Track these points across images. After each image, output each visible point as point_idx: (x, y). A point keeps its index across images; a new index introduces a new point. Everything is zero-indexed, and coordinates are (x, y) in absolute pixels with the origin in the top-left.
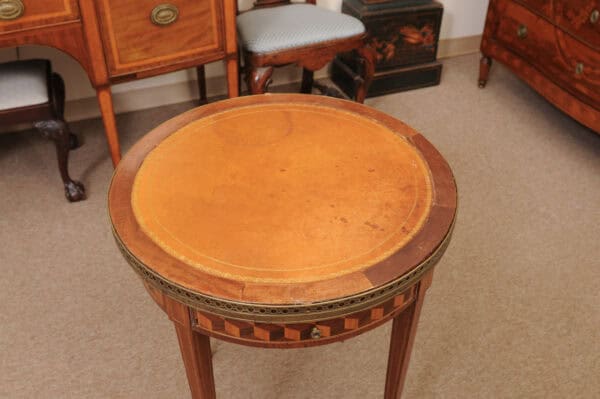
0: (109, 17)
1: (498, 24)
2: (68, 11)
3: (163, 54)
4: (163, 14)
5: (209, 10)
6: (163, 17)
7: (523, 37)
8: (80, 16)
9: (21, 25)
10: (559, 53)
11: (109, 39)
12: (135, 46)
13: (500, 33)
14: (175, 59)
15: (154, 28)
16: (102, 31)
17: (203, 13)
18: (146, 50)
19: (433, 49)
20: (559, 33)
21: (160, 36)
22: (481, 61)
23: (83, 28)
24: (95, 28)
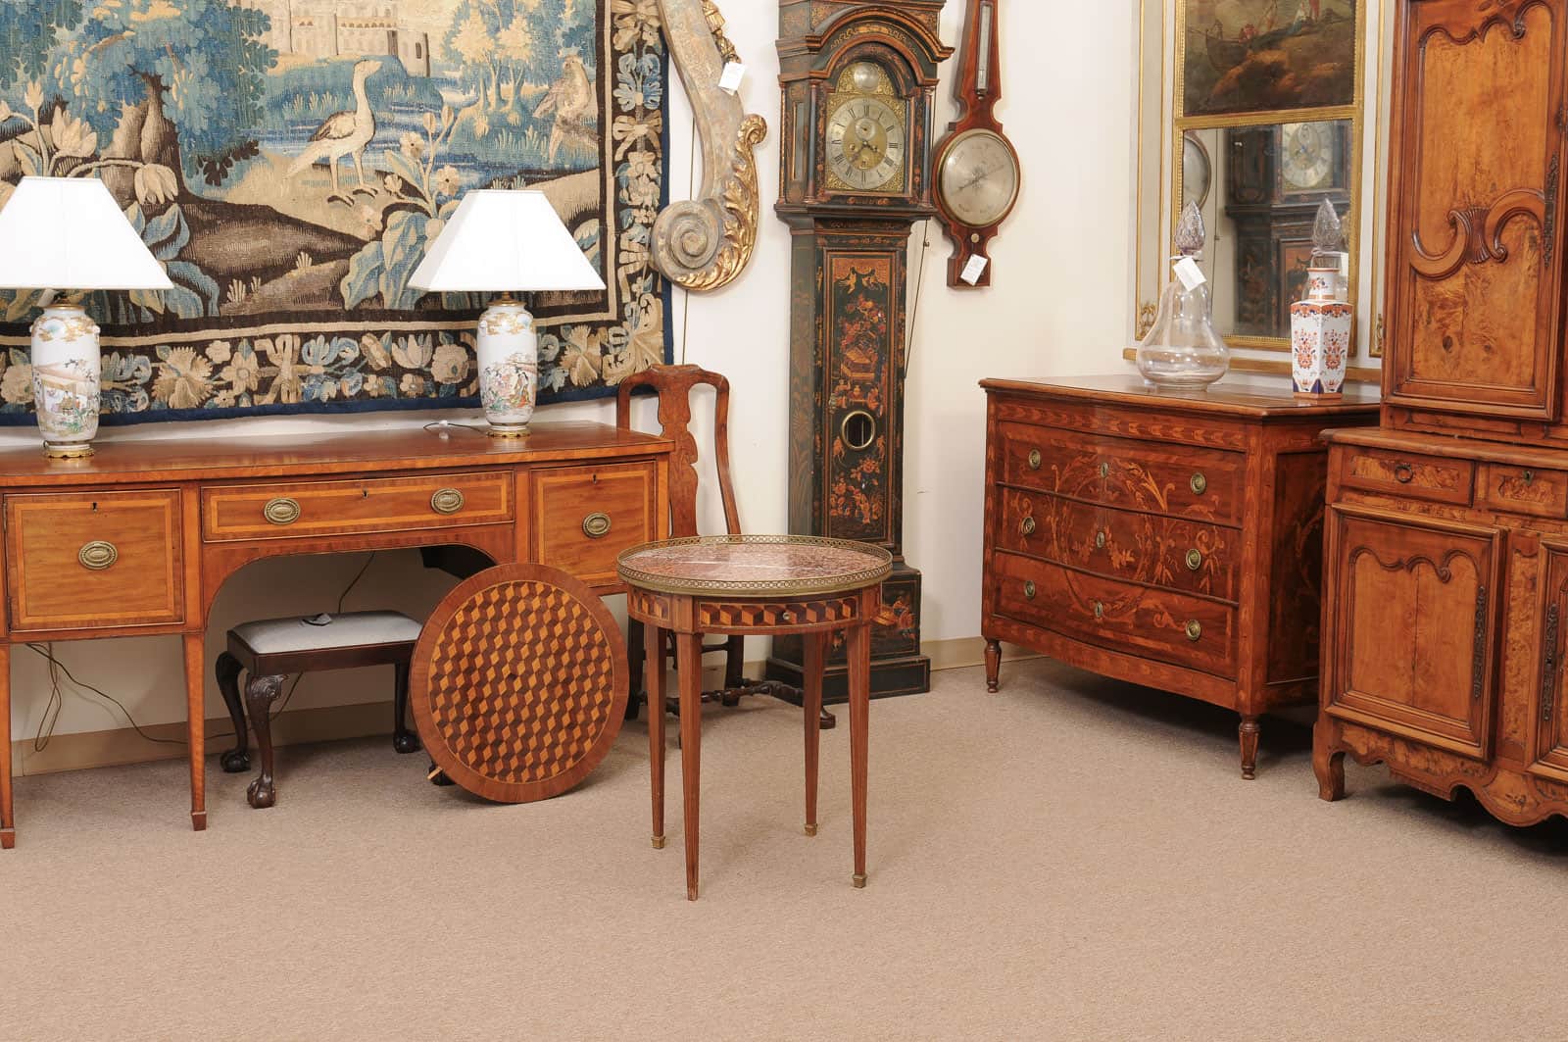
0: (541, 521)
1: (999, 590)
2: (504, 510)
3: (590, 572)
4: (595, 523)
5: (642, 525)
6: (597, 527)
7: (1033, 597)
8: (514, 517)
9: (456, 521)
10: (1075, 600)
11: (538, 545)
12: (562, 558)
13: (1003, 602)
14: (601, 580)
15: (583, 538)
16: (533, 537)
17: (635, 529)
18: (574, 564)
19: (913, 636)
20: (1070, 573)
21: (589, 549)
22: (986, 652)
23: (513, 530)
24: (526, 533)
